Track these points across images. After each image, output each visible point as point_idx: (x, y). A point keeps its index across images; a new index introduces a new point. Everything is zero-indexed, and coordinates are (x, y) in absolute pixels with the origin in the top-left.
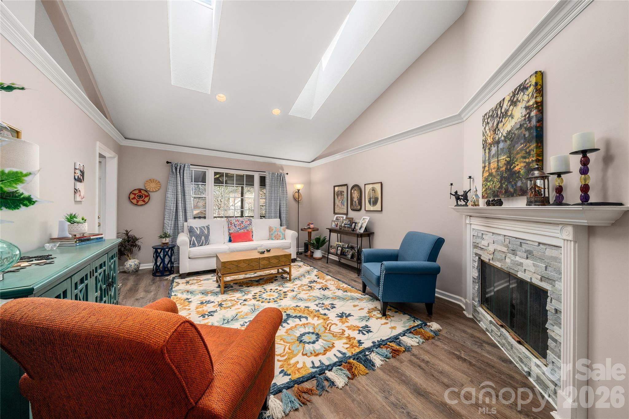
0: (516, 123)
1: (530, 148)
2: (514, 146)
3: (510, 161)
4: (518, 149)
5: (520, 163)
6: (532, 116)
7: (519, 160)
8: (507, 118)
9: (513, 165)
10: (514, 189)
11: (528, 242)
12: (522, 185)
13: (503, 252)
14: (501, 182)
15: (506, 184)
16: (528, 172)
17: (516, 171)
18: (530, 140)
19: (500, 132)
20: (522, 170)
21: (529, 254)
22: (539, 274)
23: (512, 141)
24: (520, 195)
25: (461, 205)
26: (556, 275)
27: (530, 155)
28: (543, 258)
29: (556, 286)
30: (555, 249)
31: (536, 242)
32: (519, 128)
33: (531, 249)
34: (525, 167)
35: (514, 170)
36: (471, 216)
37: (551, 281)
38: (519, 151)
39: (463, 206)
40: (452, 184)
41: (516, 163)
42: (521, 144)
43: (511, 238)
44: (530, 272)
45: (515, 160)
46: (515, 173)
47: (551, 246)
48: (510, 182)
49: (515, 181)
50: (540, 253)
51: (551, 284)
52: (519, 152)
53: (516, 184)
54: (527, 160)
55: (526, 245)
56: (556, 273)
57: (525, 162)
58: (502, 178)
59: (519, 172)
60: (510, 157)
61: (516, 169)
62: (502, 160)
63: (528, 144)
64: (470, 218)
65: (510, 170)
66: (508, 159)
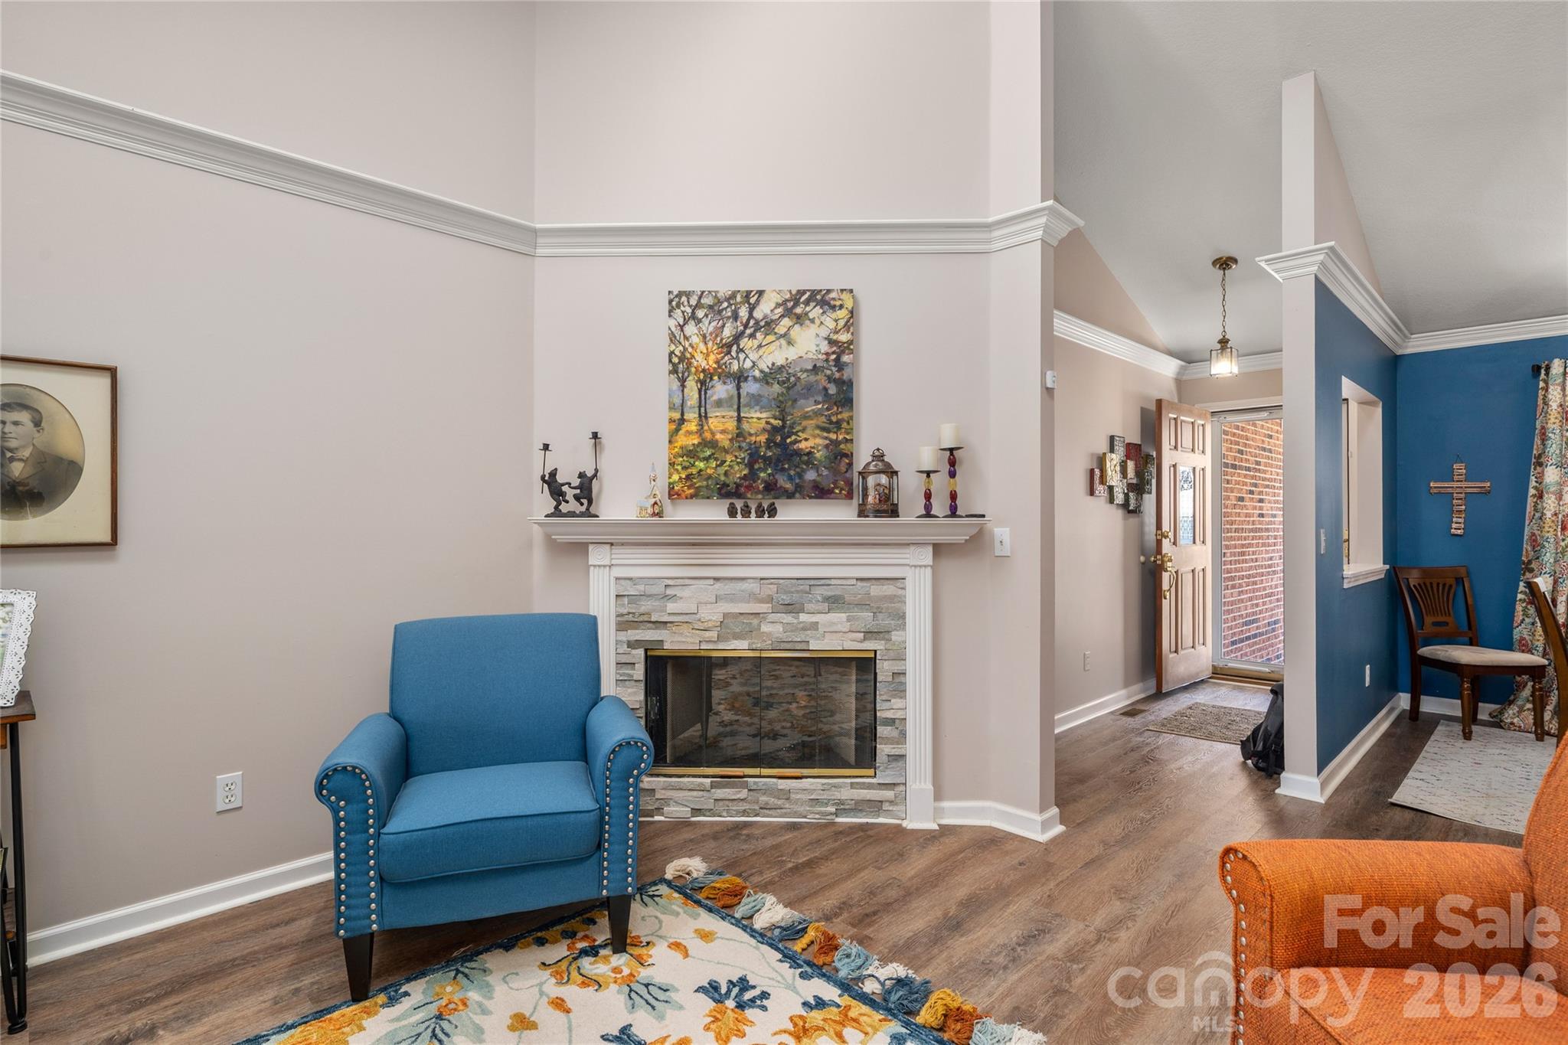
0: (801, 357)
1: (839, 417)
2: (795, 401)
3: (783, 427)
4: (809, 409)
5: (815, 437)
6: (845, 363)
7: (809, 431)
8: (771, 338)
9: (793, 437)
10: (797, 484)
11: (833, 582)
12: (818, 479)
13: (752, 614)
14: (750, 466)
15: (769, 471)
16: (836, 458)
17: (802, 449)
18: (840, 402)
19: (747, 356)
20: (818, 451)
21: (835, 602)
22: (862, 630)
23: (788, 389)
24: (811, 497)
25: (572, 514)
26: (892, 622)
27: (839, 428)
28: (868, 603)
29: (893, 638)
30: (889, 584)
31: (853, 578)
32: (811, 370)
33: (838, 593)
34: (827, 446)
35: (795, 447)
36: (612, 544)
37: (881, 635)
38: (811, 413)
39: (582, 515)
40: (546, 447)
41: (800, 434)
42: (817, 403)
43: (782, 581)
44: (838, 634)
45: (798, 428)
46: (798, 453)
47: (882, 581)
48: (783, 470)
49: (798, 470)
50: (860, 596)
51: (883, 639)
52: (810, 416)
53: (800, 476)
54: (833, 436)
55: (825, 587)
56: (893, 620)
57: (826, 438)
58: (754, 457)
59: (810, 453)
60: (783, 420)
61: (803, 445)
62: (755, 420)
63: (836, 408)
64: (611, 549)
65: (783, 445)
66: (777, 423)
